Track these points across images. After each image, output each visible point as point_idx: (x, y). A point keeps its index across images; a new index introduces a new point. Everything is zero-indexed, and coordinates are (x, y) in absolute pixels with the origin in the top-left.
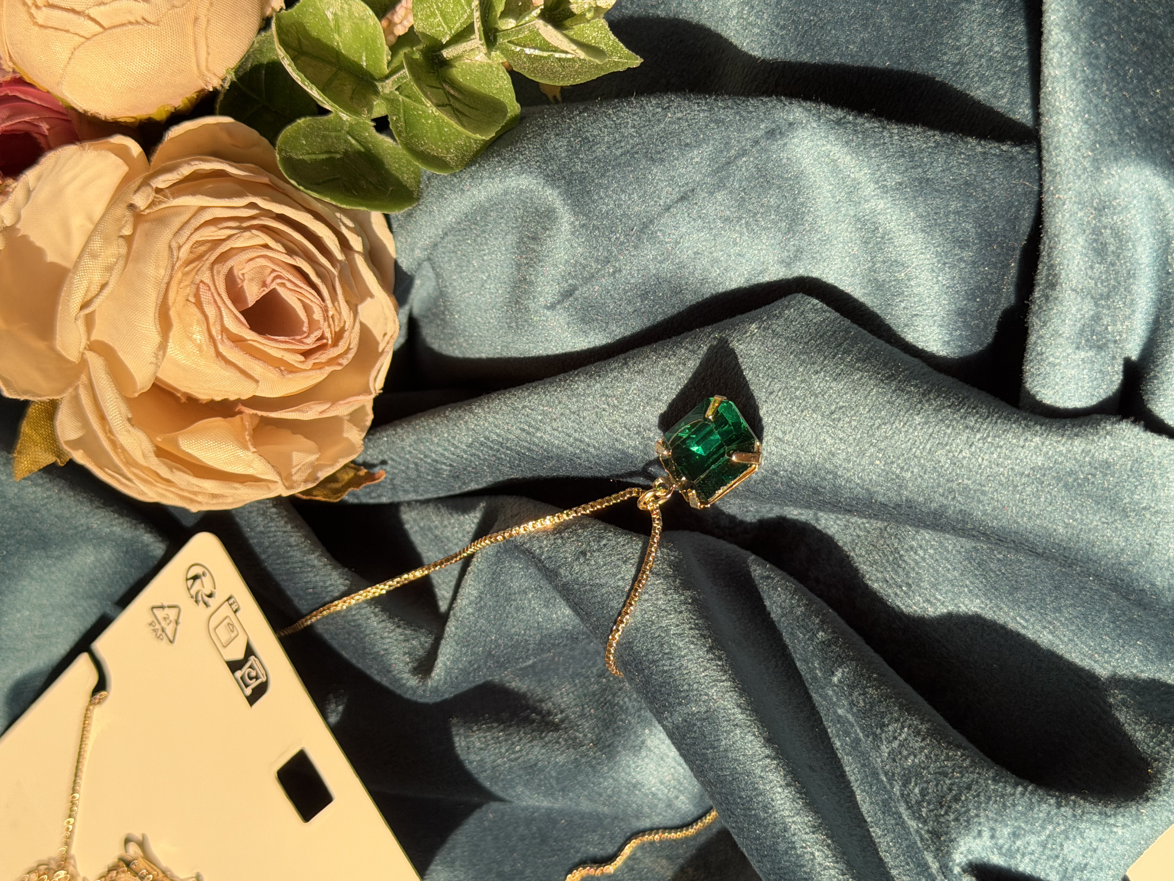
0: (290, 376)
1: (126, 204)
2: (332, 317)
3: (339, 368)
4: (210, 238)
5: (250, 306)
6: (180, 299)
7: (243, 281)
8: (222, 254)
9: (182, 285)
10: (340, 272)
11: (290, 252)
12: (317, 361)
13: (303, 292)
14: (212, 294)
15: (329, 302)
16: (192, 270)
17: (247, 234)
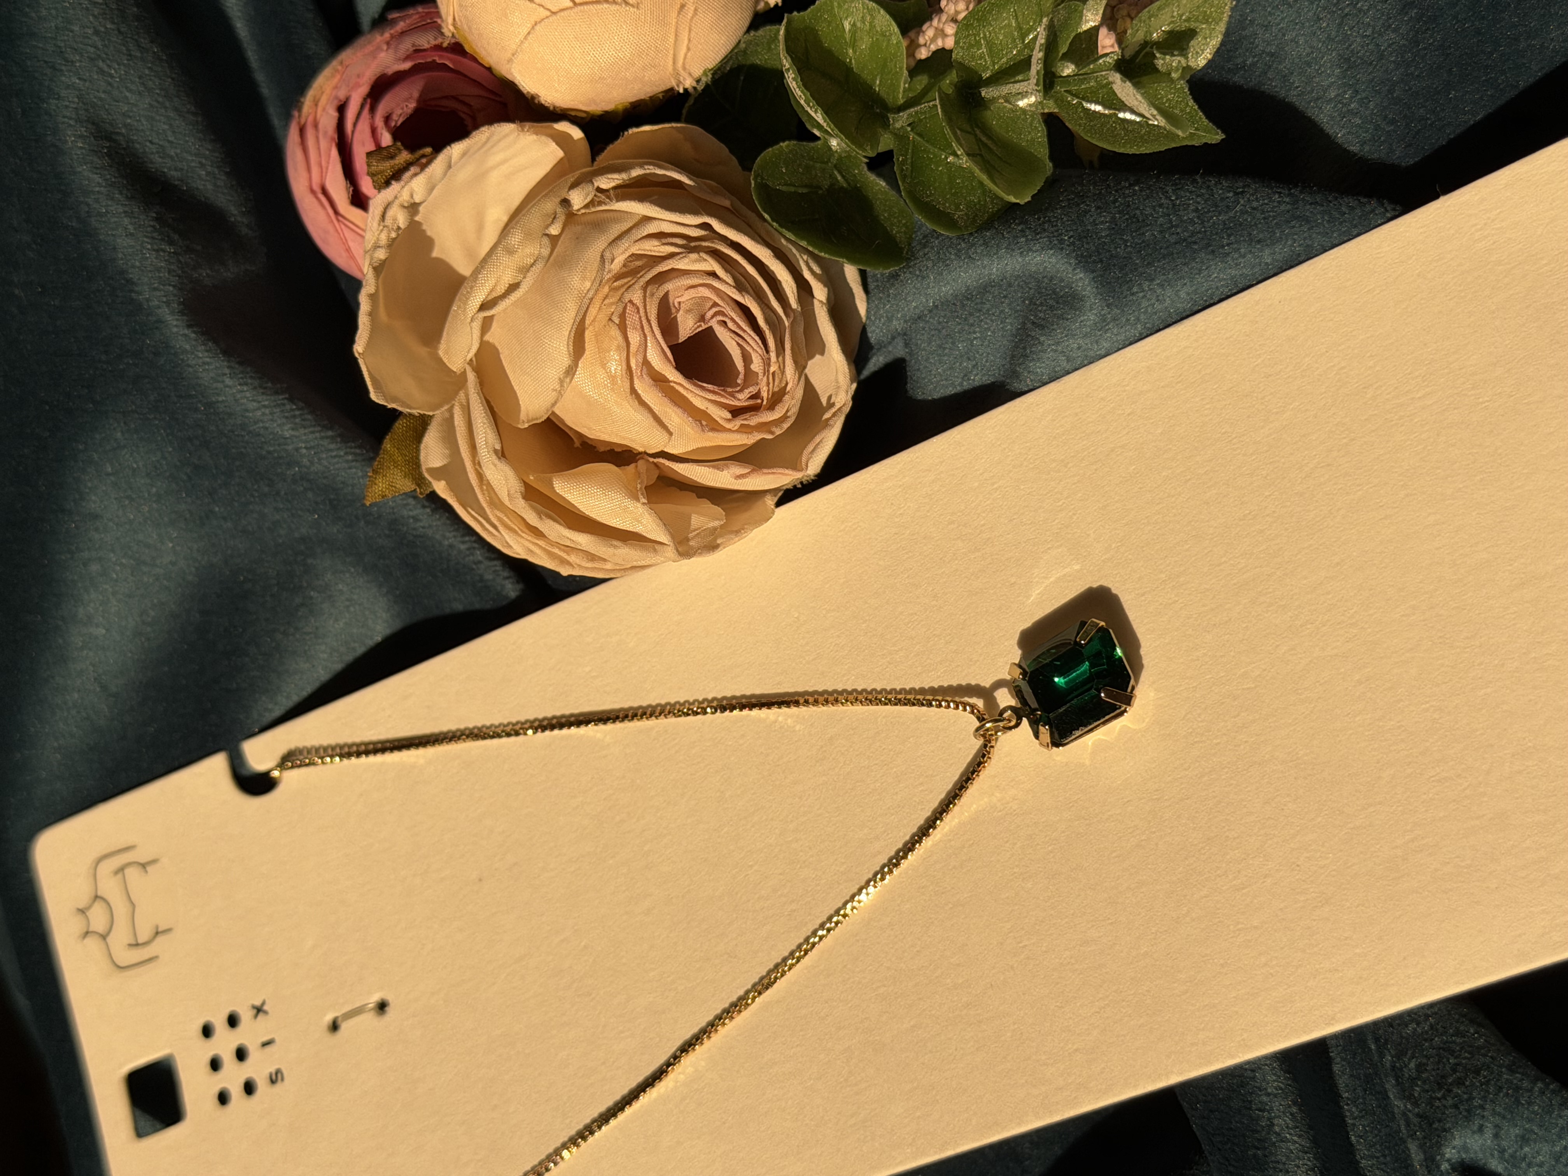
0: (711, 434)
1: (559, 199)
2: (774, 373)
3: (770, 437)
4: (649, 253)
5: (680, 341)
6: (603, 317)
7: (678, 311)
8: (660, 273)
9: (606, 302)
10: (792, 325)
11: (740, 287)
12: (745, 422)
13: (745, 336)
14: (640, 318)
15: (773, 355)
16: (623, 286)
17: (694, 256)
